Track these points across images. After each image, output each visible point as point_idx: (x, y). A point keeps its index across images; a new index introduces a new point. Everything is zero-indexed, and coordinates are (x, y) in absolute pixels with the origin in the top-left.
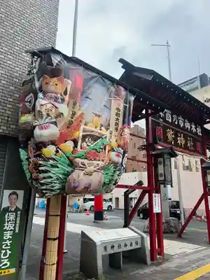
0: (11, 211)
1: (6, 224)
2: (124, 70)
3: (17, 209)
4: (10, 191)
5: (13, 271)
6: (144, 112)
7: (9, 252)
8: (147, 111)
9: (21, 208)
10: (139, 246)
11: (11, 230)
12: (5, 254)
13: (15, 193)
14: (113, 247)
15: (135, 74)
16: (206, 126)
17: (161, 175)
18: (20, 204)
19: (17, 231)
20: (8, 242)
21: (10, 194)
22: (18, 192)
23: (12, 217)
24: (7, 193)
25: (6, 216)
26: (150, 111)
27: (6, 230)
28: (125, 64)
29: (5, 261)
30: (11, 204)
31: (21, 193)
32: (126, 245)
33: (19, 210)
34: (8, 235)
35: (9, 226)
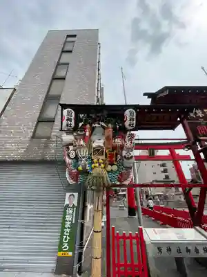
0: (70, 207)
2: (150, 99)
3: (74, 206)
5: (70, 254)
6: (179, 119)
7: (68, 238)
9: (76, 205)
11: (70, 221)
12: (66, 239)
13: (72, 195)
19: (74, 222)
20: (68, 230)
21: (70, 196)
23: (71, 212)
24: (68, 194)
25: (67, 211)
27: (67, 221)
28: (149, 95)
29: (66, 245)
30: (70, 202)
31: (76, 195)
34: (68, 224)
35: (68, 218)
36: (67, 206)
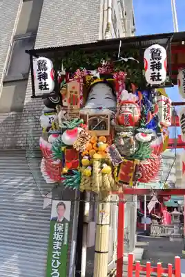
1: (55, 235)
3: (65, 221)
4: (58, 202)
7: (58, 263)
11: (60, 241)
12: (55, 264)
13: (62, 204)
18: (67, 216)
19: (65, 243)
21: (58, 205)
23: (60, 228)
24: (56, 202)
25: (55, 226)
27: (55, 240)
29: (56, 271)
30: (59, 214)
31: (68, 204)
33: (67, 222)
34: (57, 245)
35: (58, 237)
36: (55, 220)
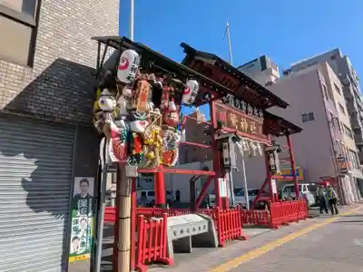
0: (82, 199)
2: (185, 54)
8: (210, 96)
10: (206, 230)
13: (86, 181)
14: (182, 232)
15: (197, 58)
16: (268, 110)
17: (226, 160)
18: (91, 191)
21: (81, 182)
22: (88, 179)
24: (78, 180)
26: (213, 97)
28: (187, 48)
30: (83, 191)
31: (91, 180)
32: (194, 230)
33: (91, 197)
36: (79, 197)
